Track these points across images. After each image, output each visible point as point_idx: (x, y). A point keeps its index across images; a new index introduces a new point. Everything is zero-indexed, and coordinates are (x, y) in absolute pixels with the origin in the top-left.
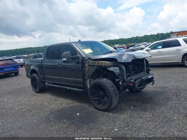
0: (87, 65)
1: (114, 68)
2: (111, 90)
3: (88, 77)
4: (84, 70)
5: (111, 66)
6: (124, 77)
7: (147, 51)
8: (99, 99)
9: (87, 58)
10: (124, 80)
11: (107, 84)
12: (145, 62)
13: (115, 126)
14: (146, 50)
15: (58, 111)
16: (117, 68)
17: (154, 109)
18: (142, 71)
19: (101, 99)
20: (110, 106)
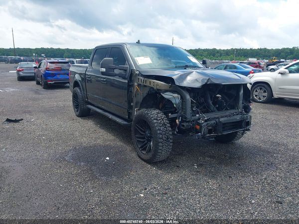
0: (136, 84)
1: (172, 94)
2: (160, 130)
3: (137, 104)
4: (131, 92)
5: (166, 91)
6: (185, 113)
7: (282, 74)
8: (145, 141)
9: (137, 72)
10: (186, 118)
11: (154, 119)
12: (242, 91)
13: (146, 189)
14: (279, 73)
15: (85, 148)
16: (176, 95)
17: (230, 177)
18: (233, 108)
19: (147, 143)
20: (154, 156)
